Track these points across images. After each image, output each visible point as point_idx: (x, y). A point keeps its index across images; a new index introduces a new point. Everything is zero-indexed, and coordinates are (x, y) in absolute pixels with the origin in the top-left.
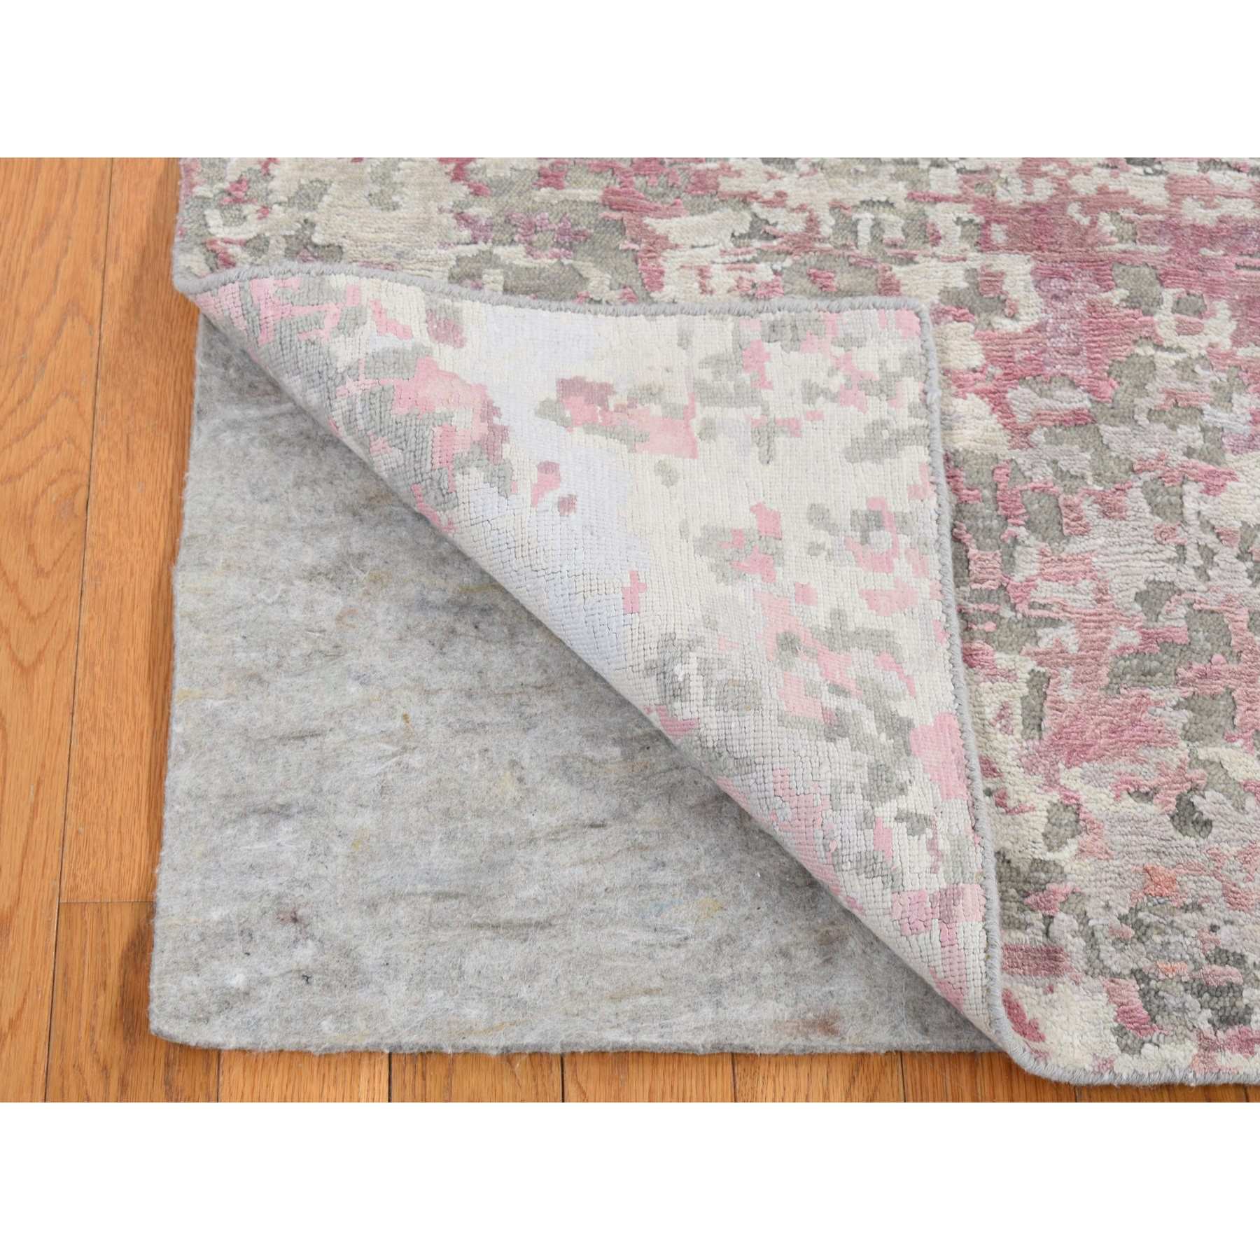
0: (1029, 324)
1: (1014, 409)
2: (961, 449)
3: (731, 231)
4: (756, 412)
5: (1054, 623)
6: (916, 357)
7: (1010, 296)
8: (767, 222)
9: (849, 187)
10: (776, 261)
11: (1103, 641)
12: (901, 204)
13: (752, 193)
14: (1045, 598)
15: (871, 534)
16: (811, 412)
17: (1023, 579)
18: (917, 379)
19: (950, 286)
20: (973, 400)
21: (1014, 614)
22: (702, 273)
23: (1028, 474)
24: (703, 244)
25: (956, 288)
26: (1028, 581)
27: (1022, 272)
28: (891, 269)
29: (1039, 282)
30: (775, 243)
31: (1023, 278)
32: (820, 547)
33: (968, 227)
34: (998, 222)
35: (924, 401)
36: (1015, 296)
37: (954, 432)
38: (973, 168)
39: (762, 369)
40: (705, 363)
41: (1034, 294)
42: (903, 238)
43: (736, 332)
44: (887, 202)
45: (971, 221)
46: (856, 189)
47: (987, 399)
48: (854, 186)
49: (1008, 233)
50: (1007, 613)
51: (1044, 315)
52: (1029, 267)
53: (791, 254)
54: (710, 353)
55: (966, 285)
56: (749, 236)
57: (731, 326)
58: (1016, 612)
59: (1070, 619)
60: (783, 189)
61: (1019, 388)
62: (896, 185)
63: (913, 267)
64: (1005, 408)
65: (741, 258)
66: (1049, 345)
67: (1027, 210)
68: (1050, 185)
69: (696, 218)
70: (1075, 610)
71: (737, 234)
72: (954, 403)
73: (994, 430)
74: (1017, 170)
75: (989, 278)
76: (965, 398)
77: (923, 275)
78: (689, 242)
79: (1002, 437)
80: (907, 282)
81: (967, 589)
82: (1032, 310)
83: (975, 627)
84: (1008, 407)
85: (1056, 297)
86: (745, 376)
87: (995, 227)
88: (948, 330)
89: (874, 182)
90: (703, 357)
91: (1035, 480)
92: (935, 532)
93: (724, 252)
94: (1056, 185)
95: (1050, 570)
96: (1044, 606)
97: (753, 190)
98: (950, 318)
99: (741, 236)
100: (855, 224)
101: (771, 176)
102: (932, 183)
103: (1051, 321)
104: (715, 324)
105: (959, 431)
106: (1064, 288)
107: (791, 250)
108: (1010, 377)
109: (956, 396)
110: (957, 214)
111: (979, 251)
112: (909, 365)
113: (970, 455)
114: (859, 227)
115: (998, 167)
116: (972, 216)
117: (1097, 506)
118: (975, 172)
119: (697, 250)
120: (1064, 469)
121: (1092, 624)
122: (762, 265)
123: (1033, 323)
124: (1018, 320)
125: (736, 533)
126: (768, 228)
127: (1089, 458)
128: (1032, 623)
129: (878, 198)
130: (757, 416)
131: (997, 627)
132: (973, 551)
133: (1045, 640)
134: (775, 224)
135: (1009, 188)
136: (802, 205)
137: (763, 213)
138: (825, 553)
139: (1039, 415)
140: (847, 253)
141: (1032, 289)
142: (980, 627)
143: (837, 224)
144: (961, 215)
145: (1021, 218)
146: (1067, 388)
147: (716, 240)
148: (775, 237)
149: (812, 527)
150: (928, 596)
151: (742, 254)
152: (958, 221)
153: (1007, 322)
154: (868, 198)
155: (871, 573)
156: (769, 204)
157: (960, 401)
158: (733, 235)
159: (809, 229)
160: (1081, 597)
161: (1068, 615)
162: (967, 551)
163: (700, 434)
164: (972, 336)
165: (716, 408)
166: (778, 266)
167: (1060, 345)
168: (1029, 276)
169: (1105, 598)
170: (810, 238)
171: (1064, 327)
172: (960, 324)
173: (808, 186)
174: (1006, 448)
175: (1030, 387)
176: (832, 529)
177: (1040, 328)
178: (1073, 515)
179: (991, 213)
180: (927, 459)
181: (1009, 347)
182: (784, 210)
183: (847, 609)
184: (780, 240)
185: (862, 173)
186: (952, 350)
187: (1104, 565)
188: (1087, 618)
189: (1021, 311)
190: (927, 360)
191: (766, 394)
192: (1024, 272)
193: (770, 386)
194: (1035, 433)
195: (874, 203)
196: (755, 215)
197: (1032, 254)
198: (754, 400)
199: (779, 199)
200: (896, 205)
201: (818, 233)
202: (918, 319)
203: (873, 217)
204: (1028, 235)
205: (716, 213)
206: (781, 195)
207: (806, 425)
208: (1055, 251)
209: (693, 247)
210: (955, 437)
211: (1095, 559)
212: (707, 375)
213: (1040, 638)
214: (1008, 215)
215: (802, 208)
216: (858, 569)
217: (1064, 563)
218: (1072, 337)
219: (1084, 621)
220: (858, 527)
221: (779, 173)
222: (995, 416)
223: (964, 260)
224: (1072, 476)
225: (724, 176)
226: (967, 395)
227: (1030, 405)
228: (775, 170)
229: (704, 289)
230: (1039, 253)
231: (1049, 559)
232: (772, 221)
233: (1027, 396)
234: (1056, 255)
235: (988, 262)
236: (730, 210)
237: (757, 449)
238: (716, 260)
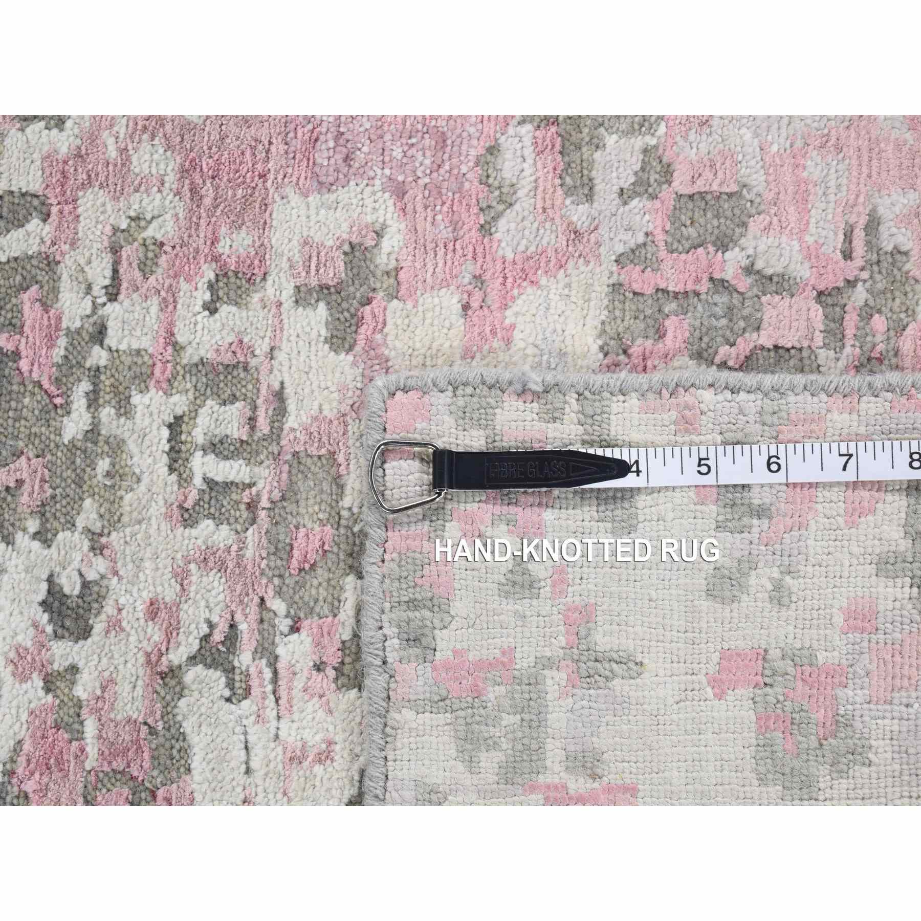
0: (391, 209)
1: (532, 249)
2: (600, 342)
3: (223, 702)
4: (554, 681)
5: (873, 225)
6: (461, 402)
7: (345, 236)
8: (206, 638)
9: (142, 487)
10: (274, 626)
11: (900, 151)
12: (180, 403)
13: (149, 662)
14: (836, 234)
15: (756, 502)
16: (554, 586)
17: (807, 265)
18: (500, 403)
19: (324, 332)
20: (516, 314)
21: (860, 284)
22: (296, 759)
23: (641, 239)
24: (243, 752)
25: (327, 323)
26: (809, 257)
27: (303, 212)
28: (293, 430)
29: (321, 183)
30: (243, 627)
31: (313, 212)
32: (778, 586)
33: (221, 293)
34: (214, 241)
35: (536, 395)
36: (345, 226)
37: (569, 349)
38: (108, 273)
39: (481, 665)
40: (471, 763)
41: (342, 194)
42: (238, 405)
43: (418, 707)
44: (170, 426)
45: (211, 286)
46: (146, 480)
47: (516, 292)
48: (139, 480)
49: (237, 225)
50: (860, 295)
51: (377, 182)
52: (295, 199)
53: (262, 599)
54: (453, 753)
55: (322, 305)
56: (230, 670)
57: (408, 714)
58: (856, 280)
59: (869, 197)
60: (141, 607)
61: (497, 236)
62: (139, 408)
63: (289, 391)
64: (531, 262)
65: (269, 688)
66: (427, 180)
67: (194, 190)
68: (146, 147)
69: (196, 763)
70: (853, 187)
71: (227, 693)
72: (522, 345)
73: (568, 286)
74: (116, 199)
75: (313, 267)
76: (513, 327)
77: (304, 377)
78: (242, 779)
79: (579, 272)
80: (316, 406)
81: (822, 353)
82: (369, 202)
83: (881, 347)
84: (529, 258)
85: (347, 159)
86: (494, 693)
87: (223, 247)
88: (398, 344)
89: (132, 446)
90: (461, 767)
91: (651, 227)
92: (752, 397)
93: (259, 718)
94: (145, 137)
95: (793, 219)
96: (848, 237)
97: (142, 659)
98: (378, 336)
99: (230, 684)
100: (211, 483)
101: (115, 626)
102: (135, 346)
103: (387, 172)
104: (403, 740)
105: (568, 342)
106: (331, 144)
107: (257, 600)
108: (480, 250)
109: (508, 342)
110: (198, 308)
111: (264, 279)
112: (476, 416)
113: (608, 328)
114: (219, 479)
115: (108, 230)
116: (202, 284)
117: (692, 136)
118: (115, 271)
119: (253, 765)
120: (632, 179)
121: (875, 163)
122: (280, 651)
123: (390, 203)
124: (384, 226)
125: (763, 723)
126: (218, 637)
127: (615, 137)
128: (875, 257)
129: (164, 441)
130: (561, 676)
131: (879, 311)
132: (765, 339)
133: (900, 239)
134: (211, 626)
135: (148, 217)
136: (176, 576)
137: (187, 645)
138: (788, 579)
139: (544, 210)
140: (265, 503)
141: (332, 197)
142: (879, 338)
143: (211, 516)
144: (200, 303)
145: (207, 201)
146: (500, 160)
147: (239, 729)
148: (233, 626)
149: (744, 597)
150: (855, 416)
151: (262, 686)
152: (211, 308)
153: (387, 244)
154: (165, 459)
155: (819, 507)
156: (172, 631)
157: (517, 335)
158: (228, 700)
159: (222, 567)
160: (833, 176)
161: (861, 199)
162: (763, 348)
163: (594, 777)
164: (409, 305)
165: (549, 747)
166: (284, 625)
167: (427, 162)
168: (311, 199)
169: (833, 140)
170: (238, 565)
171: (398, 153)
172: (390, 322)
173: (138, 564)
174: (598, 270)
175: (495, 219)
176: (747, 564)
177: (400, 192)
178: (707, 174)
179: (197, 251)
180: (634, 401)
181: (430, 246)
182: (185, 607)
183: (878, 551)
184: (238, 617)
185: (113, 465)
186: (433, 340)
187: (784, 135)
188: (865, 170)
189: (369, 219)
190: (465, 384)
191: (524, 661)
192: (303, 206)
193: (507, 653)
194: (575, 219)
195: (172, 449)
196: (193, 659)
197: (272, 191)
198: (534, 682)
199: (163, 614)
200: (179, 412)
201: (228, 550)
202: (399, 394)
203: (199, 453)
204: (240, 192)
205: (187, 727)
206: (153, 610)
207: (573, 597)
208: (268, 152)
209: (248, 771)
210: (579, 351)
211: (775, 148)
212: (490, 761)
213: (895, 247)
214: (203, 222)
215: (181, 577)
216: (813, 526)
217: (781, 196)
218: (414, 140)
219: (870, 176)
220: (746, 520)
221: (109, 609)
222: (543, 281)
223: (280, 304)
224: (643, 169)
225: (112, 708)
226: (507, 322)
227: (527, 223)
228: (103, 617)
229: (325, 756)
230: (271, 176)
231: (775, 219)
232: (205, 629)
233: (513, 226)
234: (273, 149)
235: (285, 265)
236: (182, 703)
237: (617, 682)
238: (273, 731)
